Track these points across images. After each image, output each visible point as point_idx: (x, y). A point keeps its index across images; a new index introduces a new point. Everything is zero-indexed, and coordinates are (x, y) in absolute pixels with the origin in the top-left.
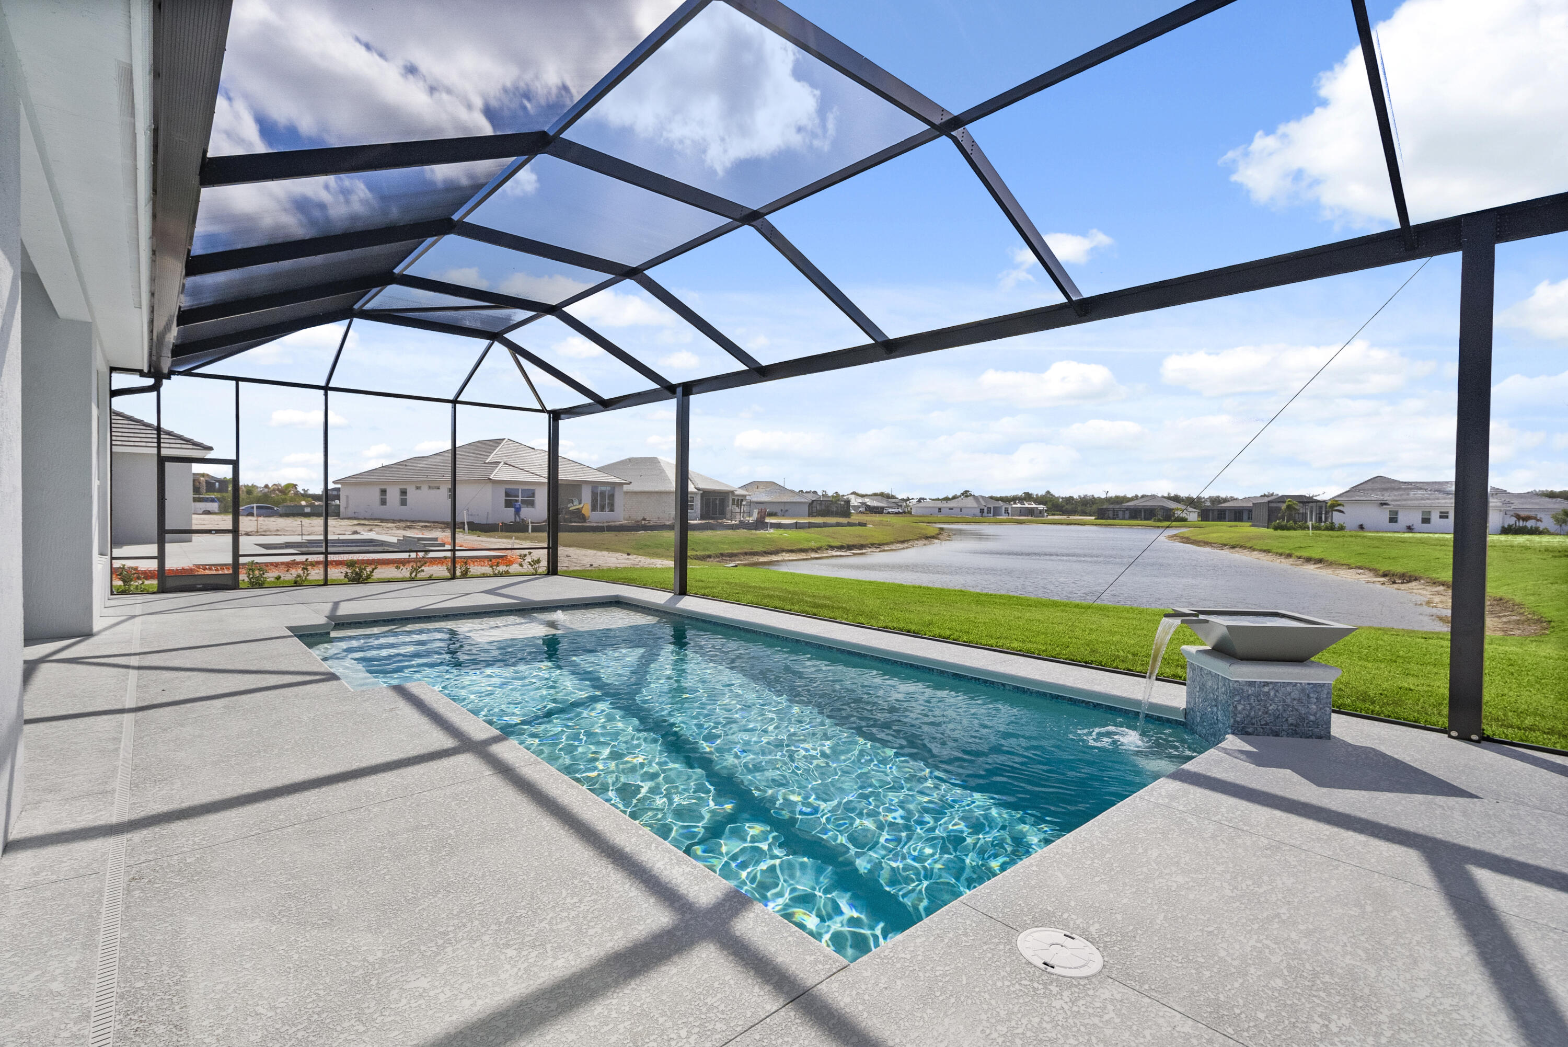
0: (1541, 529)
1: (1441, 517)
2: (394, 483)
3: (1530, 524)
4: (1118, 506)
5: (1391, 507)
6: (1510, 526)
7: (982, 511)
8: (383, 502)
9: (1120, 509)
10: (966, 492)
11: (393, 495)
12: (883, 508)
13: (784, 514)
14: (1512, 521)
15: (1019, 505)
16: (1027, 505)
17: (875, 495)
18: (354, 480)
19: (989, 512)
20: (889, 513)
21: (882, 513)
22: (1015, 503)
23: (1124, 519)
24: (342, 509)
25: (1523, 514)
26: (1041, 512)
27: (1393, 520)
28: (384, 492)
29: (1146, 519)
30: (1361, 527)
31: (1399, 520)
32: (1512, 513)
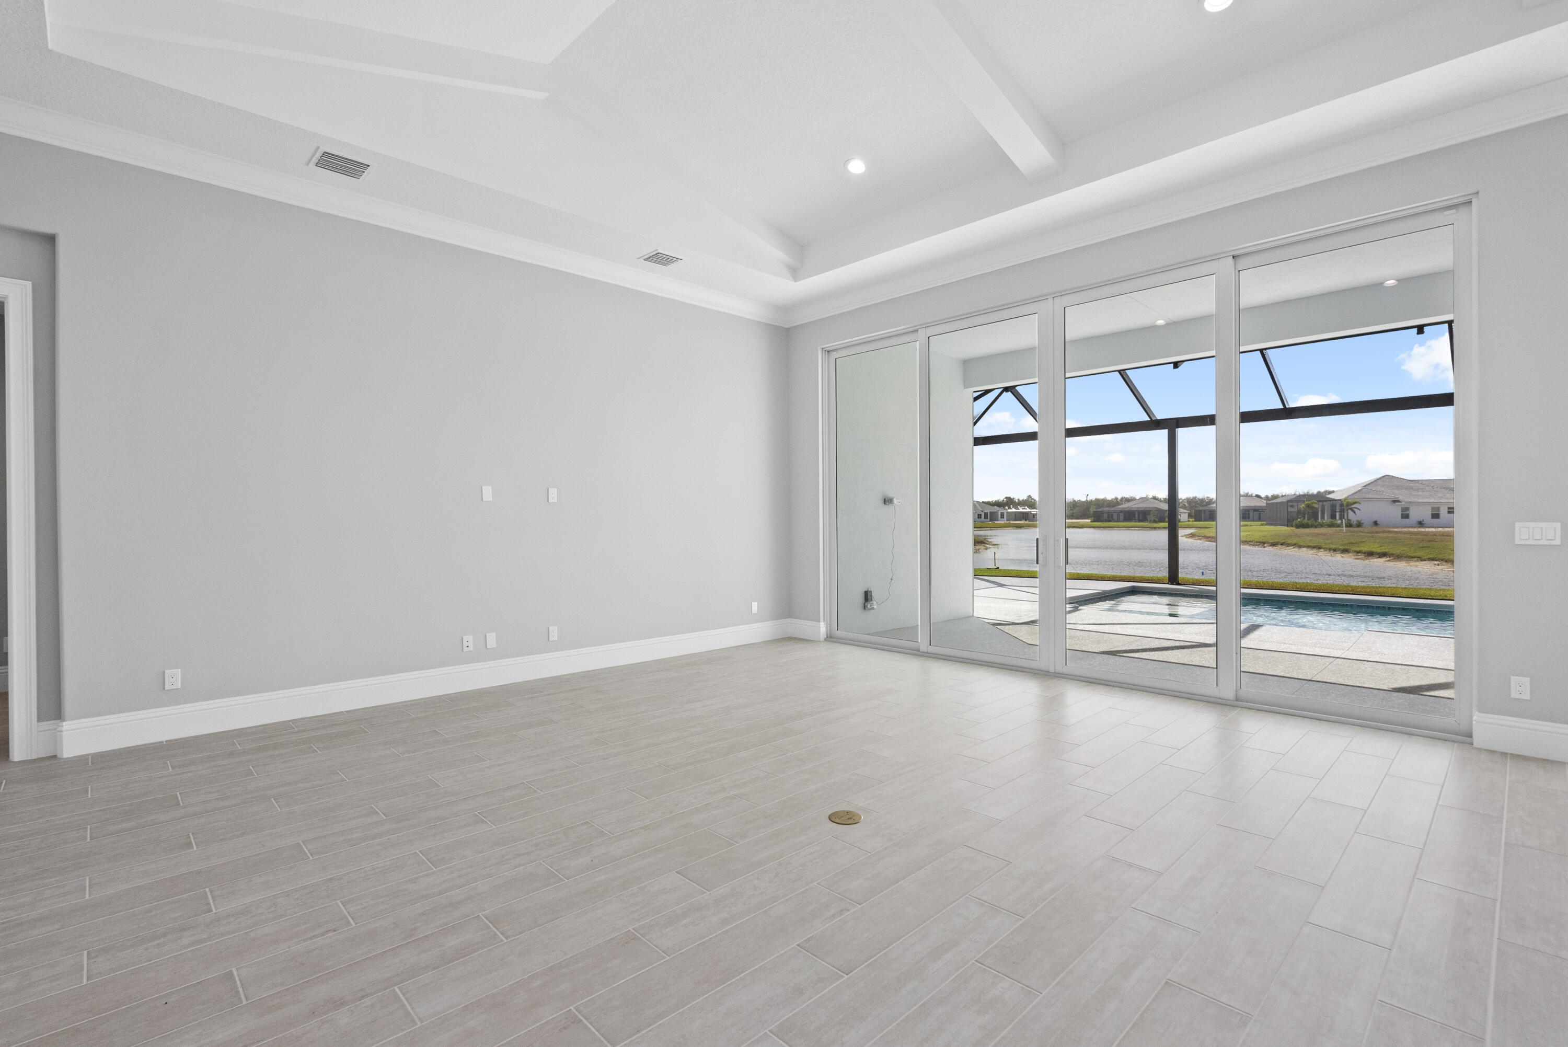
1: (1453, 508)
4: (1112, 509)
5: (1403, 504)
9: (1115, 512)
15: (1014, 510)
16: (1021, 510)
19: (986, 517)
22: (1009, 508)
23: (1118, 521)
27: (1405, 516)
29: (1140, 521)
30: (1376, 523)
31: (1411, 516)
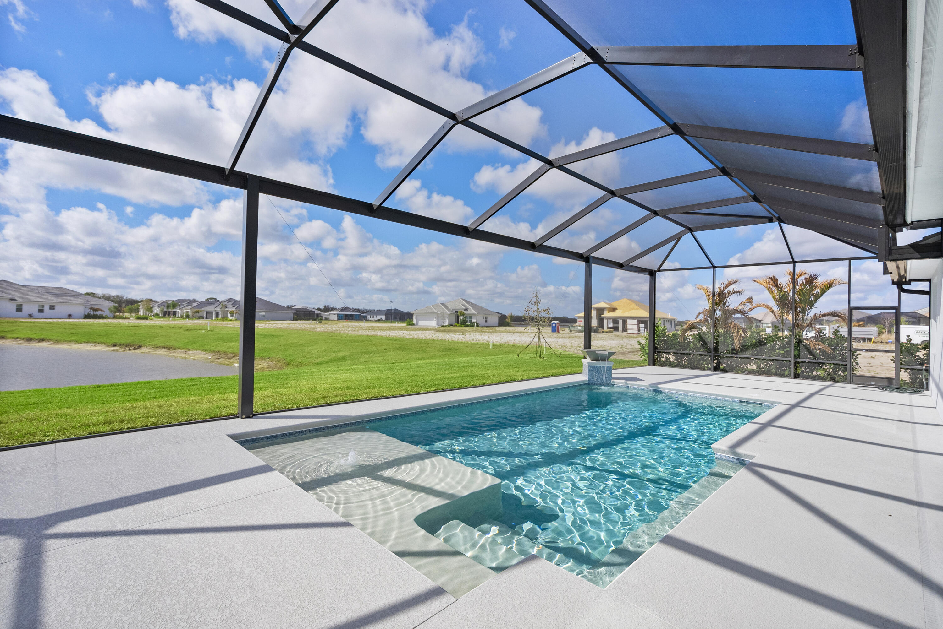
0: (104, 316)
1: (50, 309)
3: (99, 313)
5: (18, 302)
6: (89, 314)
14: (87, 311)
25: (96, 307)
27: (19, 310)
31: (23, 310)
32: (89, 307)
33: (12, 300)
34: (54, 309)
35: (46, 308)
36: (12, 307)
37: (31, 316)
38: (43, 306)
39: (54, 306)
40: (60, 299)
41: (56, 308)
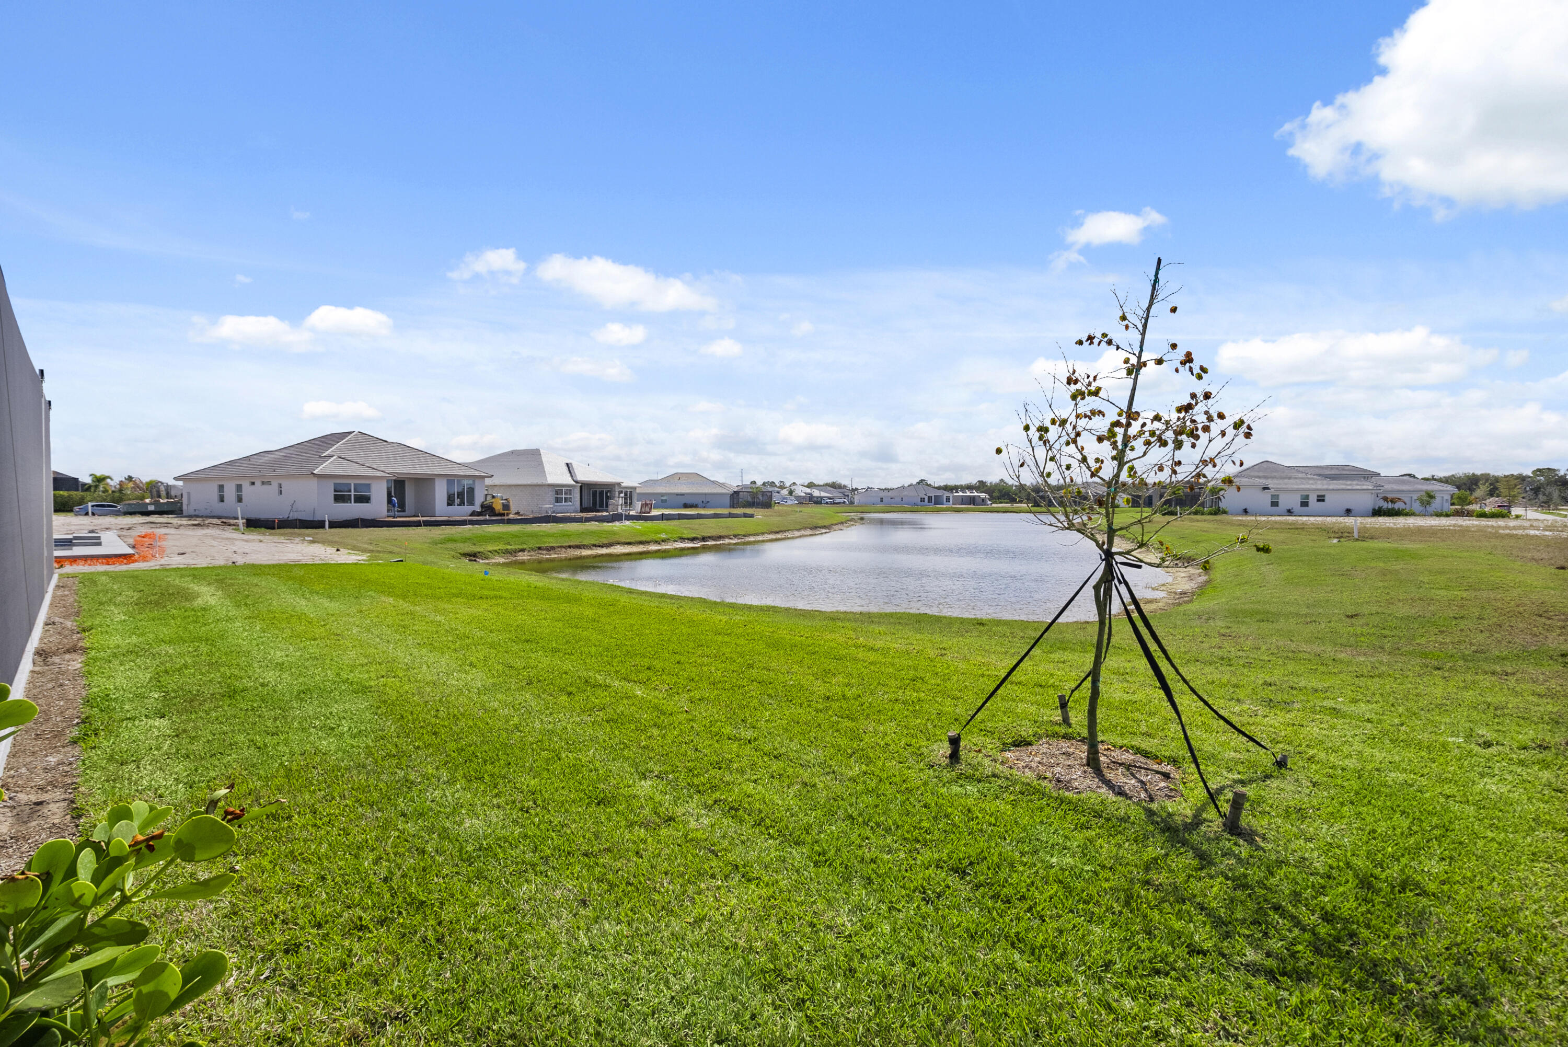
0: (1407, 511)
2: (231, 478)
3: (1397, 506)
5: (1272, 491)
6: (1380, 508)
7: (922, 500)
8: (222, 499)
10: (922, 481)
11: (230, 492)
12: (822, 498)
13: (705, 505)
14: (1378, 503)
15: (961, 494)
16: (968, 494)
17: (827, 485)
18: (193, 476)
19: (930, 500)
20: (827, 503)
21: (821, 503)
22: (957, 492)
24: (185, 507)
25: (1390, 496)
26: (983, 500)
27: (1275, 504)
28: (221, 488)
32: (1382, 496)
33: (1265, 488)
34: (1323, 500)
35: (1313, 499)
36: (1266, 498)
37: (1290, 512)
38: (1307, 496)
39: (1324, 496)
40: (1334, 485)
41: (1326, 498)
